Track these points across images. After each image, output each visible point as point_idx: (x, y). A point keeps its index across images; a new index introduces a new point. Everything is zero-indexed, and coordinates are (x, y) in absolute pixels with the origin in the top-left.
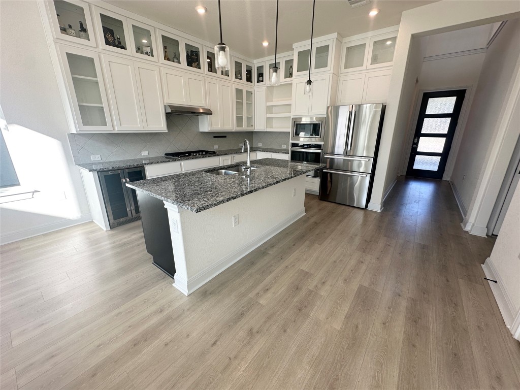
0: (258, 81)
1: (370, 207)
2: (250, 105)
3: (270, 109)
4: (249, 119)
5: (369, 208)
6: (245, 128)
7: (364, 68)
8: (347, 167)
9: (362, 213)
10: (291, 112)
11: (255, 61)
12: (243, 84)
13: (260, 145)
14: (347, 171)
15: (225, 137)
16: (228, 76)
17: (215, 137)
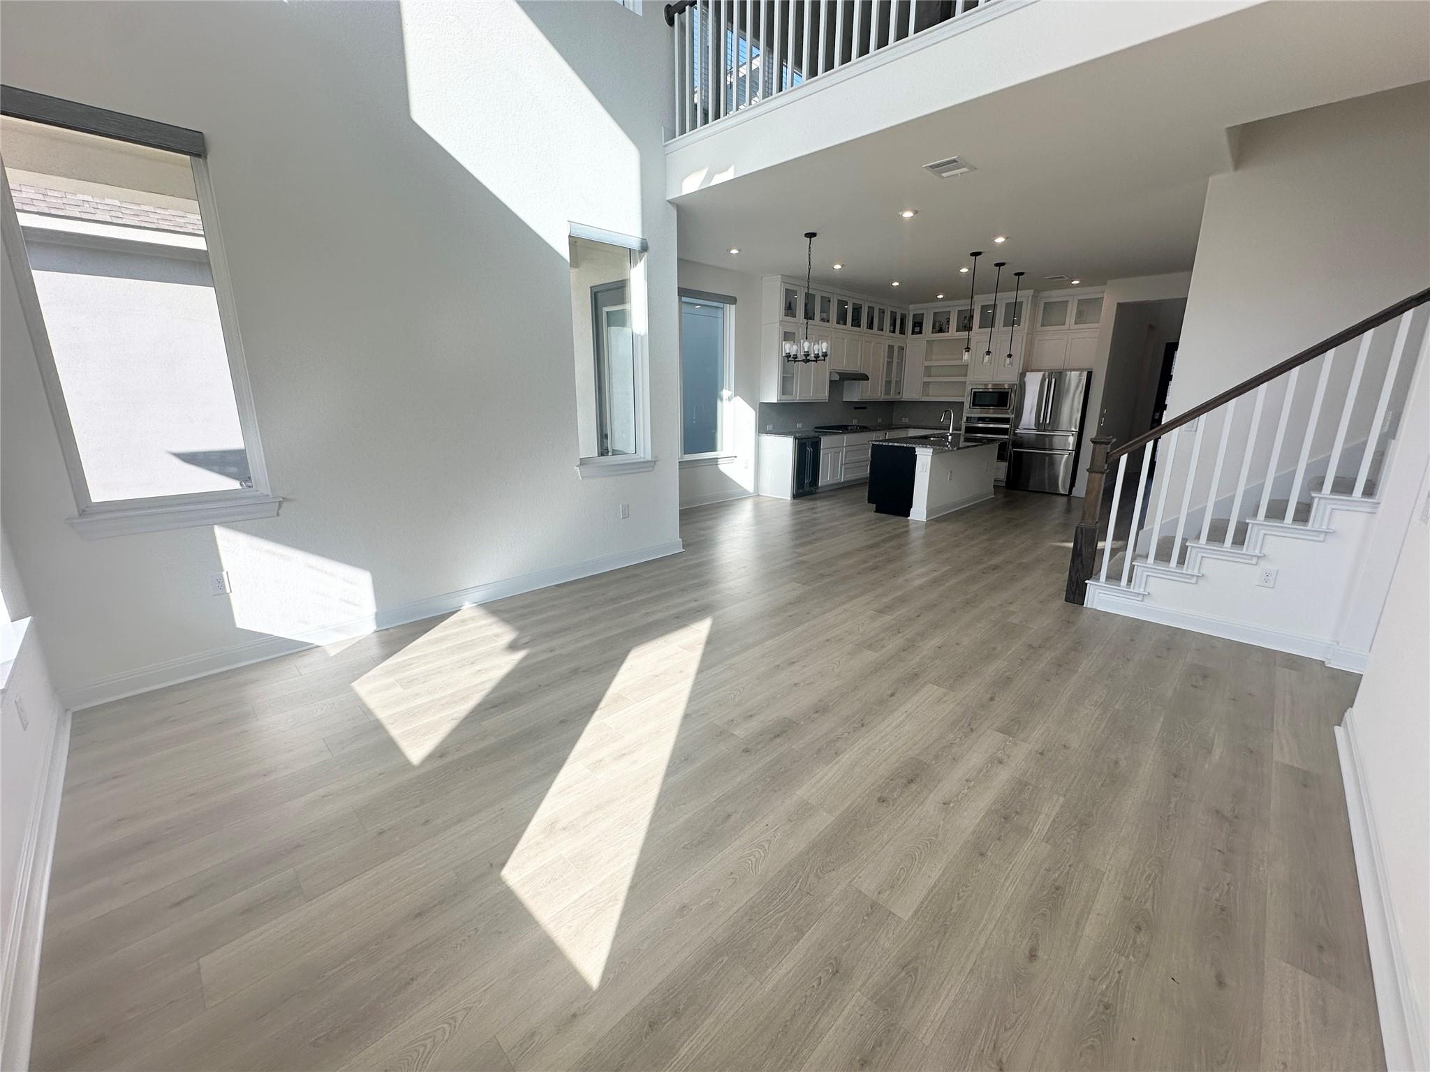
0: (913, 333)
1: (1075, 492)
2: (900, 364)
3: (928, 369)
4: (899, 383)
5: (1073, 495)
6: (892, 397)
7: (1066, 327)
8: (1043, 442)
9: (1065, 499)
10: (966, 376)
11: (911, 307)
12: (896, 339)
13: (905, 421)
14: (1045, 449)
15: (865, 408)
16: (882, 330)
17: (856, 408)
